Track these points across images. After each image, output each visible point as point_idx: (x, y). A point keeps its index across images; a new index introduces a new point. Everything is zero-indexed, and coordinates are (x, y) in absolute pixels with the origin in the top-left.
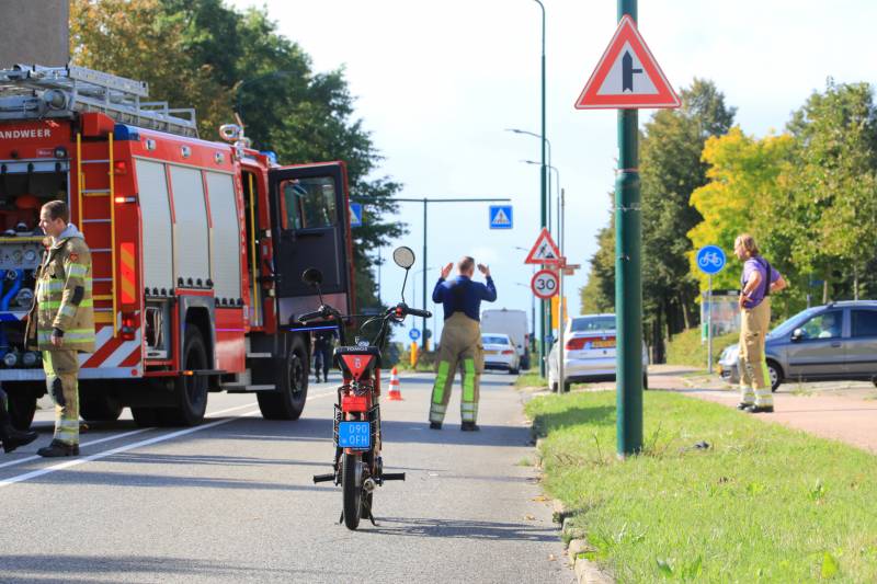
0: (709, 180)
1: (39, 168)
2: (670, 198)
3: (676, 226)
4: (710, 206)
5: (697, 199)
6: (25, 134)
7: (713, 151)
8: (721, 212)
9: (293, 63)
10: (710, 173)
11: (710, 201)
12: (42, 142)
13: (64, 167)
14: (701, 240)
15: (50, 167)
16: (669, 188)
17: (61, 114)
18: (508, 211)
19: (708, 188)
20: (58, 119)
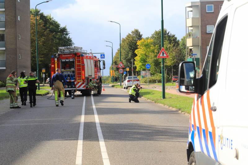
0: (138, 48)
1: (70, 60)
2: (130, 51)
3: (132, 56)
4: (138, 53)
5: (136, 52)
6: (68, 56)
7: (139, 43)
8: (141, 54)
9: (57, 26)
10: (138, 47)
11: (138, 52)
12: (71, 57)
13: (74, 60)
14: (137, 59)
15: (72, 60)
16: (130, 49)
17: (74, 53)
18: (104, 55)
19: (138, 50)
20: (73, 54)
